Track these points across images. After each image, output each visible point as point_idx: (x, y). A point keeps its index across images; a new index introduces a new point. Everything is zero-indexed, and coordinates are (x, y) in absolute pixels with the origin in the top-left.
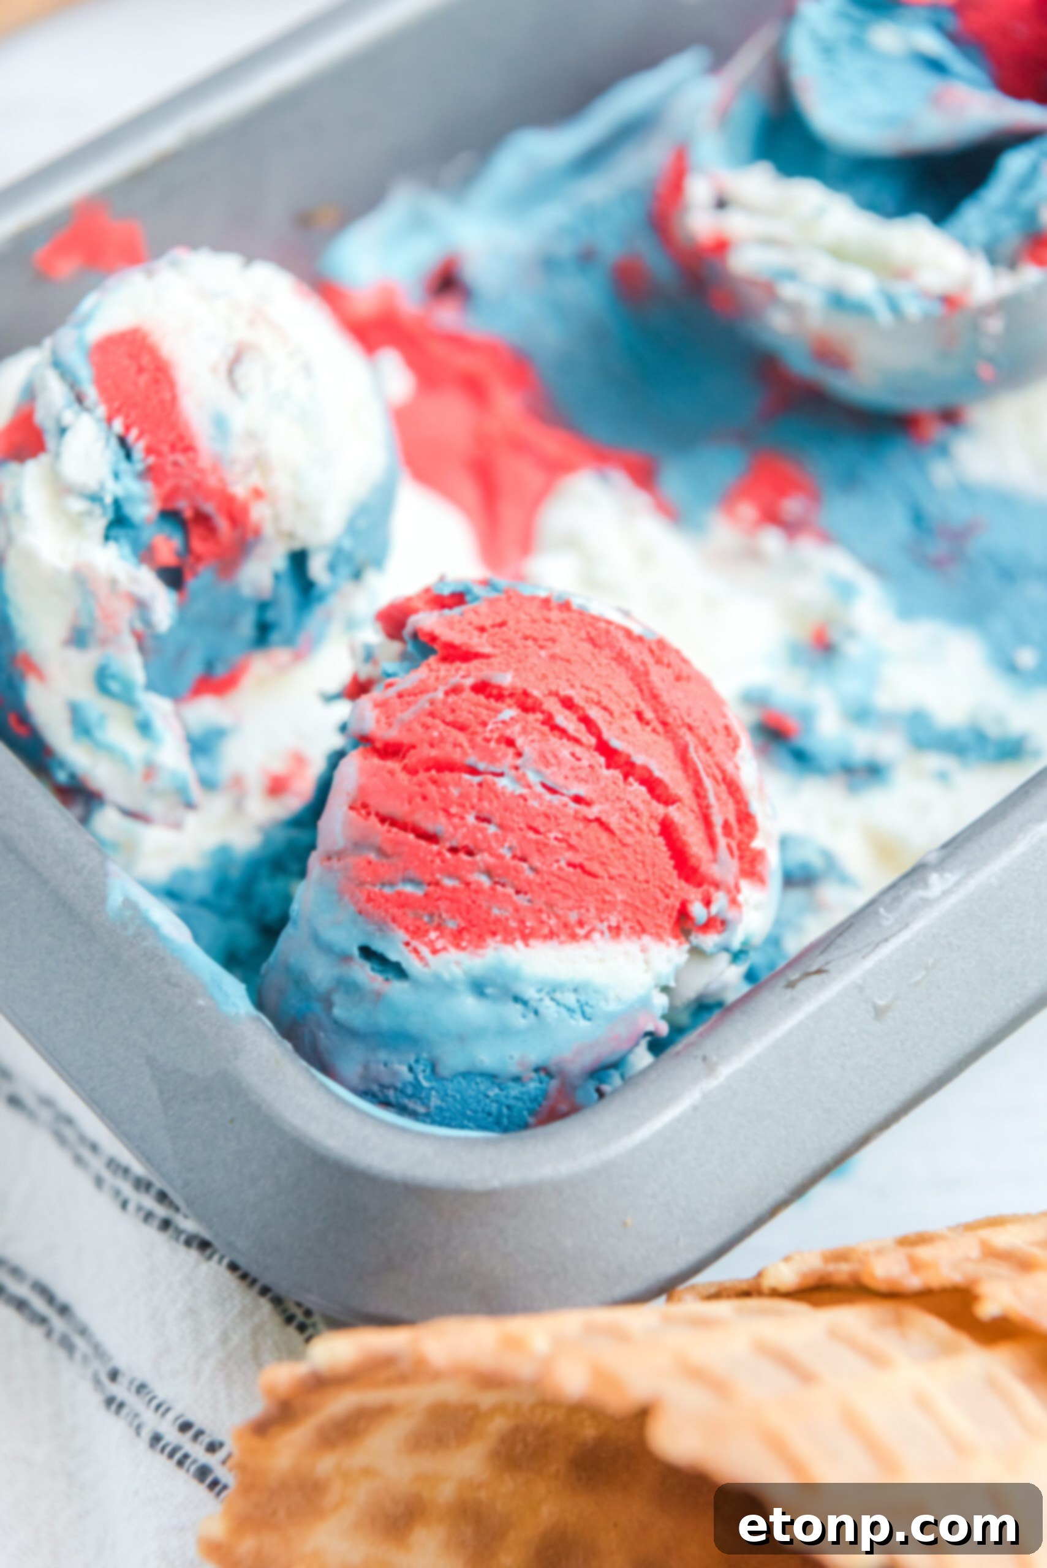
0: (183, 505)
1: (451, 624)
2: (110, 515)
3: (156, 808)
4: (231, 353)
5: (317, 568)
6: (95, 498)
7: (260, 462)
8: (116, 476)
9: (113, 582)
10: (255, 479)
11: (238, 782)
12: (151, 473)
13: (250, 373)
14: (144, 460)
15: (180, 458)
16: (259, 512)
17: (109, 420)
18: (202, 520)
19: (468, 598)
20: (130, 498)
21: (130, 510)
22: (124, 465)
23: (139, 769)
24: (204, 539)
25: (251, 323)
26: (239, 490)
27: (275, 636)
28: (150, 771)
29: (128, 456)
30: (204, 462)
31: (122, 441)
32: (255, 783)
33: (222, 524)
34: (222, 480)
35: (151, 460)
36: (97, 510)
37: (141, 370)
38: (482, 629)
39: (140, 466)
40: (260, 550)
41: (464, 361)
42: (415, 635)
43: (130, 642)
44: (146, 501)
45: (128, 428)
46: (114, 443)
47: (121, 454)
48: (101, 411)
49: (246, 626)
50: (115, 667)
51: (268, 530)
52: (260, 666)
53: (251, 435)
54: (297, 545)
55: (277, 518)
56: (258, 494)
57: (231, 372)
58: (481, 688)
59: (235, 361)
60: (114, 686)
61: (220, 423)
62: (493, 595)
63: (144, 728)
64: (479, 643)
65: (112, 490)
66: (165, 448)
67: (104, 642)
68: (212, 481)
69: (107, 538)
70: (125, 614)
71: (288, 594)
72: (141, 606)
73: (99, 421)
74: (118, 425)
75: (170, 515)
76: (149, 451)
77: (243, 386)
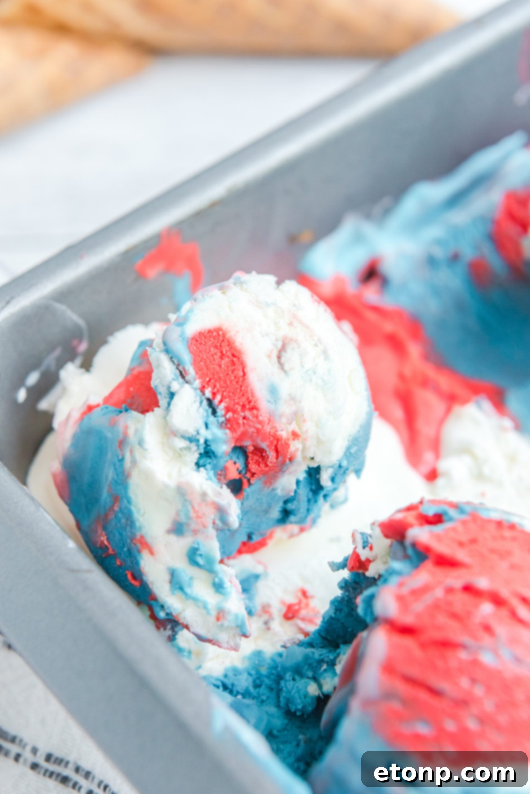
0: (247, 443)
1: (438, 538)
2: (202, 450)
3: (223, 637)
4: (280, 344)
5: (325, 478)
6: (192, 440)
7: (297, 416)
8: (207, 426)
9: (204, 495)
10: (294, 427)
11: (266, 609)
12: (229, 424)
13: (291, 357)
14: (225, 415)
15: (248, 414)
16: (295, 446)
17: (202, 389)
18: (259, 451)
19: (445, 518)
20: (215, 440)
21: (213, 447)
22: (212, 419)
23: (214, 613)
24: (258, 464)
25: (291, 324)
26: (284, 434)
27: (292, 518)
28: (220, 615)
29: (214, 412)
30: (263, 417)
31: (210, 402)
32: (277, 610)
33: (271, 454)
34: (273, 427)
35: (229, 415)
36: (193, 447)
37: (222, 356)
38: (461, 544)
39: (222, 419)
40: (292, 468)
41: (389, 327)
42: (414, 545)
43: (212, 532)
44: (225, 442)
45: (214, 394)
46: (205, 403)
47: (210, 410)
48: (197, 383)
49: (276, 513)
50: (203, 550)
51: (299, 457)
52: (280, 533)
53: (293, 398)
54: (314, 465)
55: (304, 449)
56: (295, 435)
57: (279, 357)
58: (468, 589)
59: (283, 349)
60: (201, 561)
61: (273, 391)
62: (463, 517)
63: (218, 587)
64: (461, 555)
65: (205, 434)
66: (239, 408)
67: (195, 532)
68: (268, 429)
69: (198, 465)
70: (211, 515)
71: (304, 492)
72: (221, 511)
73: (195, 389)
74: (208, 393)
75: (240, 449)
76: (228, 409)
77: (286, 367)
